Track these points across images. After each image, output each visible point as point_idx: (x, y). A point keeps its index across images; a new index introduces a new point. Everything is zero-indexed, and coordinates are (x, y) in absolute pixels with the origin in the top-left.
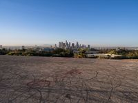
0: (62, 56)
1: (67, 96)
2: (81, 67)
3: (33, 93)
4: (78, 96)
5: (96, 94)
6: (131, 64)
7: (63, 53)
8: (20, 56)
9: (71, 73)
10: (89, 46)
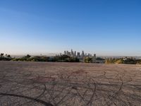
0: (67, 61)
1: (73, 88)
2: (87, 69)
3: (37, 85)
4: (86, 88)
5: (105, 87)
6: (139, 67)
7: (68, 59)
8: (24, 61)
9: (77, 72)
10: (95, 55)
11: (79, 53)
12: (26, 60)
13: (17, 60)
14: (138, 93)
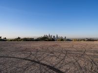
3: (25, 52)
4: (60, 53)
7: (47, 39)
13: (11, 40)
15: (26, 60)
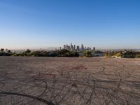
0: (67, 56)
1: (73, 85)
2: (86, 64)
3: (38, 83)
4: (85, 85)
5: (104, 84)
7: (68, 53)
8: (25, 57)
9: (76, 68)
10: (94, 48)
11: (78, 47)
12: (26, 55)
13: (18, 55)
14: (135, 90)
15: (40, 100)
